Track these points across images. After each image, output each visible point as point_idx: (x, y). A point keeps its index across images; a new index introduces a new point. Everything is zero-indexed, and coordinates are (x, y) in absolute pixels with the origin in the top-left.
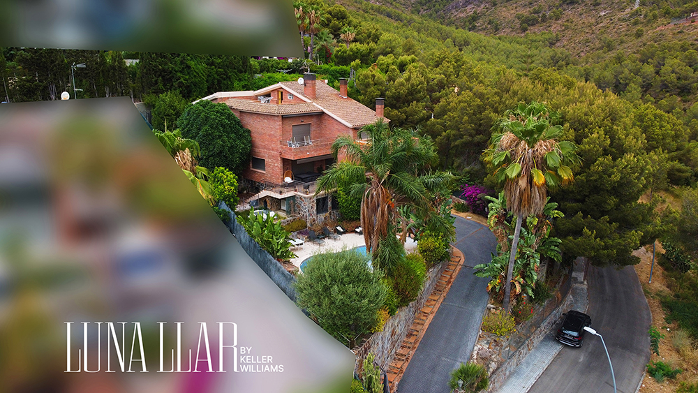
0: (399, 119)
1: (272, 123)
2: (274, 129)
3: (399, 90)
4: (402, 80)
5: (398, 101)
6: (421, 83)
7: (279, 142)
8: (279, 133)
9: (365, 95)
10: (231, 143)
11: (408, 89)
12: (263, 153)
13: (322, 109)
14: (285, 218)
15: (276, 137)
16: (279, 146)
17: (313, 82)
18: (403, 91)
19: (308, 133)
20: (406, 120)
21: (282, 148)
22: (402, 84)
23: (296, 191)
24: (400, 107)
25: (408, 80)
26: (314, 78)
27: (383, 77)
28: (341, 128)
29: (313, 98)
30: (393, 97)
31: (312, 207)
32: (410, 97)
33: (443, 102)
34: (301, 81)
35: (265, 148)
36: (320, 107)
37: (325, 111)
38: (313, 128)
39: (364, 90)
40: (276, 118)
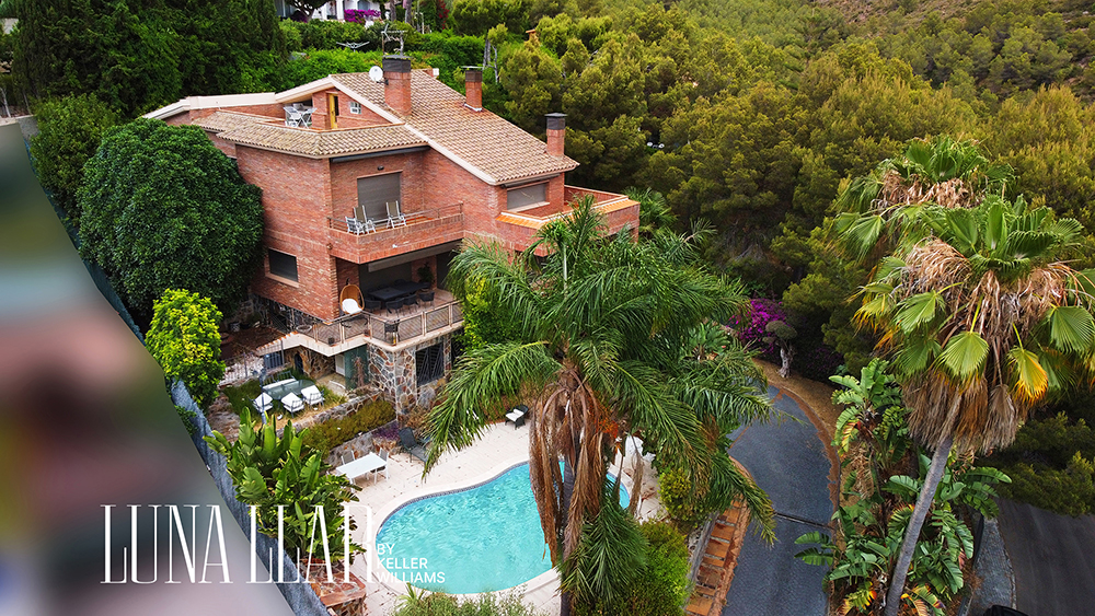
0: (590, 151)
1: (307, 174)
2: (313, 190)
3: (589, 91)
4: (596, 69)
5: (586, 114)
6: (635, 76)
7: (325, 220)
8: (323, 200)
9: (518, 99)
10: (209, 226)
11: (609, 90)
12: (291, 241)
13: (426, 138)
14: (343, 401)
15: (317, 208)
16: (326, 229)
17: (405, 76)
18: (599, 92)
19: (395, 195)
20: (604, 153)
21: (332, 233)
22: (595, 79)
23: (367, 333)
24: (591, 127)
25: (608, 69)
26: (405, 67)
27: (556, 64)
28: (468, 183)
29: (405, 113)
30: (576, 105)
31: (406, 372)
32: (612, 106)
33: (680, 116)
34: (376, 74)
35: (294, 230)
36: (420, 135)
37: (433, 144)
38: (406, 183)
39: (516, 89)
40: (316, 165)
